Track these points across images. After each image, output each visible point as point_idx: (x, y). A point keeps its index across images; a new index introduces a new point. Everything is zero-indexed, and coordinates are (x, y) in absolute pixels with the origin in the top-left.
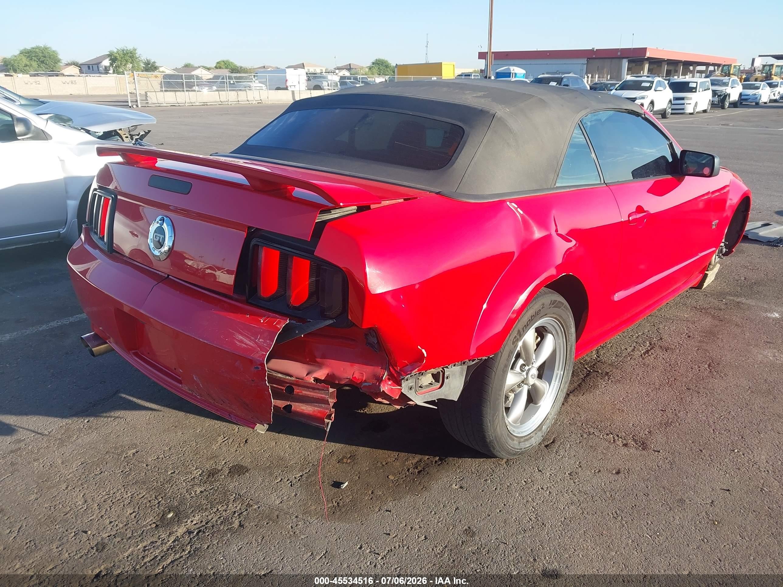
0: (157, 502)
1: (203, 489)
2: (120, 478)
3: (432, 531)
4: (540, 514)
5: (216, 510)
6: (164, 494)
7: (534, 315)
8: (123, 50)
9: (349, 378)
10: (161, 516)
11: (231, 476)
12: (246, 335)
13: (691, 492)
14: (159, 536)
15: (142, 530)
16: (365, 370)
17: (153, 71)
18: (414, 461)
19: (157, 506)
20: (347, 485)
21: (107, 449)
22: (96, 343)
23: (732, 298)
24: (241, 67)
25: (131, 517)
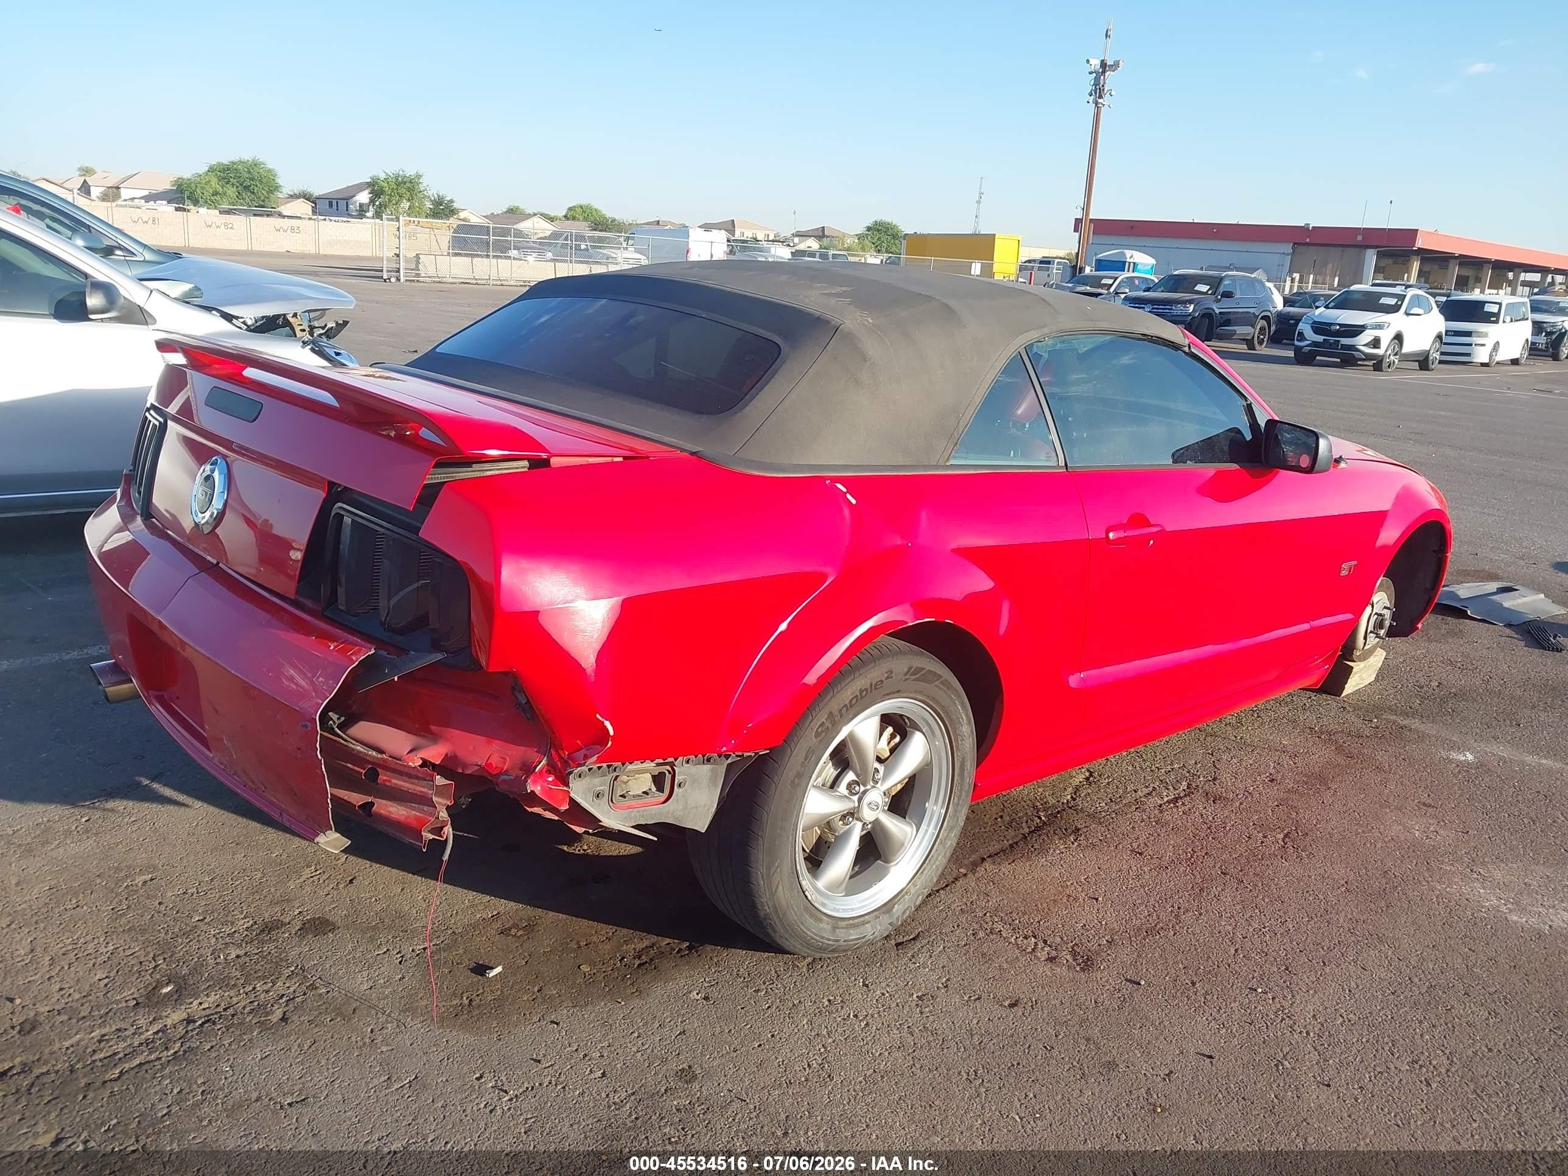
0: (153, 964)
1: (242, 953)
2: (106, 920)
3: (619, 1066)
4: (830, 1059)
5: (251, 988)
6: (169, 954)
7: (866, 690)
8: (397, 177)
9: (480, 763)
10: (151, 988)
11: (301, 935)
12: (300, 669)
13: (1136, 1051)
14: (134, 1021)
15: (110, 1008)
16: (509, 752)
17: (447, 217)
18: (641, 946)
19: (150, 972)
20: (499, 973)
21: (102, 870)
22: (114, 679)
23: (1393, 718)
24: (614, 220)
25: (98, 984)
